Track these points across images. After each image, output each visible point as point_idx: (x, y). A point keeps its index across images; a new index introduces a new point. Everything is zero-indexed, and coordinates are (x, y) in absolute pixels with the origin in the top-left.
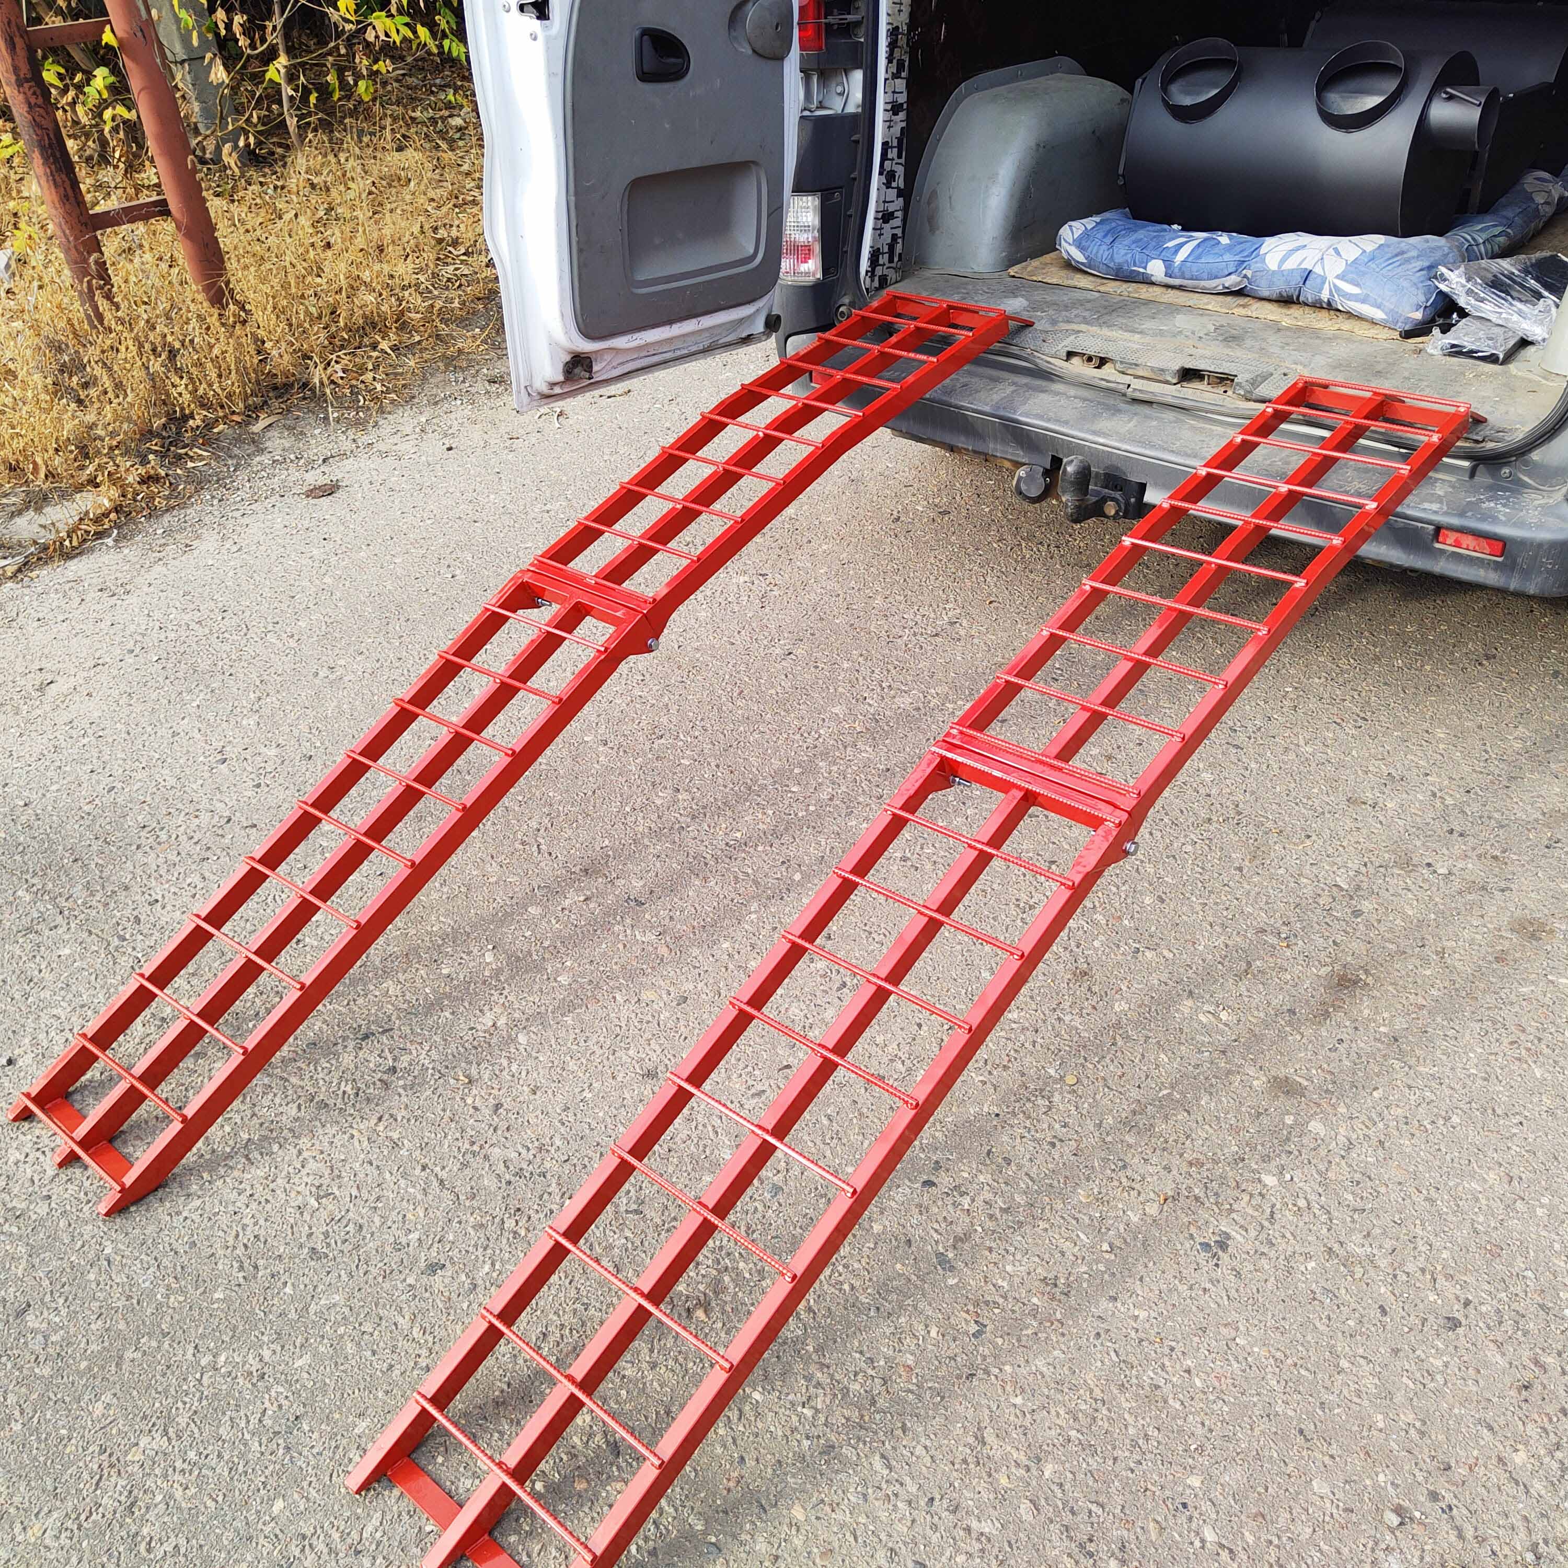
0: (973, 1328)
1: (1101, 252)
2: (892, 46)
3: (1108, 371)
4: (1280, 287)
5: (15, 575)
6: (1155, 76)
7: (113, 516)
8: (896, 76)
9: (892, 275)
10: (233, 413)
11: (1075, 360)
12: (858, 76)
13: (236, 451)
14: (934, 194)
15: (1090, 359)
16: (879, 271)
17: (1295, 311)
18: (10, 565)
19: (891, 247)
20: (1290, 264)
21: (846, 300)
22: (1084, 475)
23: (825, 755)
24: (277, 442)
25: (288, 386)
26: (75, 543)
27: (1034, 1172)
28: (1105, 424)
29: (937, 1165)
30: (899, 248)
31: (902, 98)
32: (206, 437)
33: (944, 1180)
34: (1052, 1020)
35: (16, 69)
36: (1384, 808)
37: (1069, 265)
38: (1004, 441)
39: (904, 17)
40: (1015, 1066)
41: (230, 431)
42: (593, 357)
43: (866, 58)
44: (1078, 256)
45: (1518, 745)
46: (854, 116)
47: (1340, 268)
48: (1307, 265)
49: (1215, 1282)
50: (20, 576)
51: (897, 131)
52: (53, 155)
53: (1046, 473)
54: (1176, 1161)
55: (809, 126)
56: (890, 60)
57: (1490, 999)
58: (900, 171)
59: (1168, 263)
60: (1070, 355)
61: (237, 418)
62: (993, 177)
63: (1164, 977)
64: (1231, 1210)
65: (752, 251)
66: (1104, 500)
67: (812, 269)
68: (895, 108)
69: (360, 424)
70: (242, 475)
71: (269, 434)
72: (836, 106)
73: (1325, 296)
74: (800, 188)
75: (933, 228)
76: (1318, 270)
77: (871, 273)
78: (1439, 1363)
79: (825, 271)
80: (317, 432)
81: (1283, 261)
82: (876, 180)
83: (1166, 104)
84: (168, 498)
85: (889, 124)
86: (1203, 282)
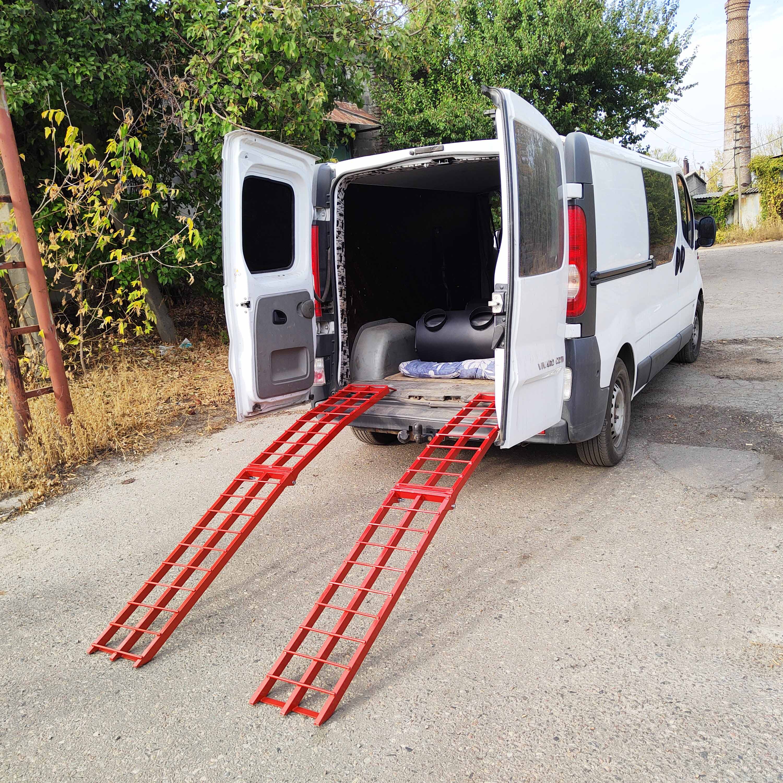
0: (432, 645)
1: (414, 370)
2: (342, 314)
3: (422, 400)
4: (469, 374)
5: (7, 520)
6: (422, 320)
7: (43, 497)
8: (344, 323)
9: (348, 382)
10: (84, 460)
11: (412, 398)
12: (332, 324)
13: (86, 473)
14: (357, 357)
15: (416, 397)
16: (344, 380)
17: (476, 381)
18: (4, 517)
19: (347, 373)
20: (471, 367)
21: (334, 390)
22: (420, 427)
23: (348, 527)
24: (103, 469)
25: (103, 450)
26: (29, 507)
27: (442, 612)
28: (424, 414)
29: (412, 615)
30: (349, 373)
31: (346, 329)
32: (73, 469)
33: (414, 618)
34: (439, 578)
35: (6, 342)
36: (530, 518)
37: (404, 375)
38: (393, 424)
39: (345, 306)
40: (430, 591)
41: (83, 467)
42: (261, 405)
43: (335, 317)
44: (407, 372)
45: (567, 498)
46: (333, 334)
47: (486, 367)
48: (476, 368)
49: (500, 625)
50: (9, 520)
51: (345, 338)
52: (15, 372)
53: (408, 432)
54: (483, 602)
55: (319, 338)
56: (342, 318)
57: (567, 555)
58: (347, 350)
59: (435, 371)
60: (410, 397)
61: (85, 462)
62: (376, 351)
63: (471, 564)
64: (501, 610)
65: (306, 373)
66: (427, 436)
67: (322, 381)
68: (345, 332)
69: (137, 460)
70: (91, 481)
71: (100, 466)
72: (326, 332)
73: (483, 375)
74: (317, 357)
75: (358, 368)
76: (479, 368)
77: (342, 381)
78: (564, 629)
79: (326, 381)
80: (119, 464)
81: (469, 366)
82: (340, 353)
83: (426, 327)
84: (63, 490)
85: (343, 336)
86: (446, 376)
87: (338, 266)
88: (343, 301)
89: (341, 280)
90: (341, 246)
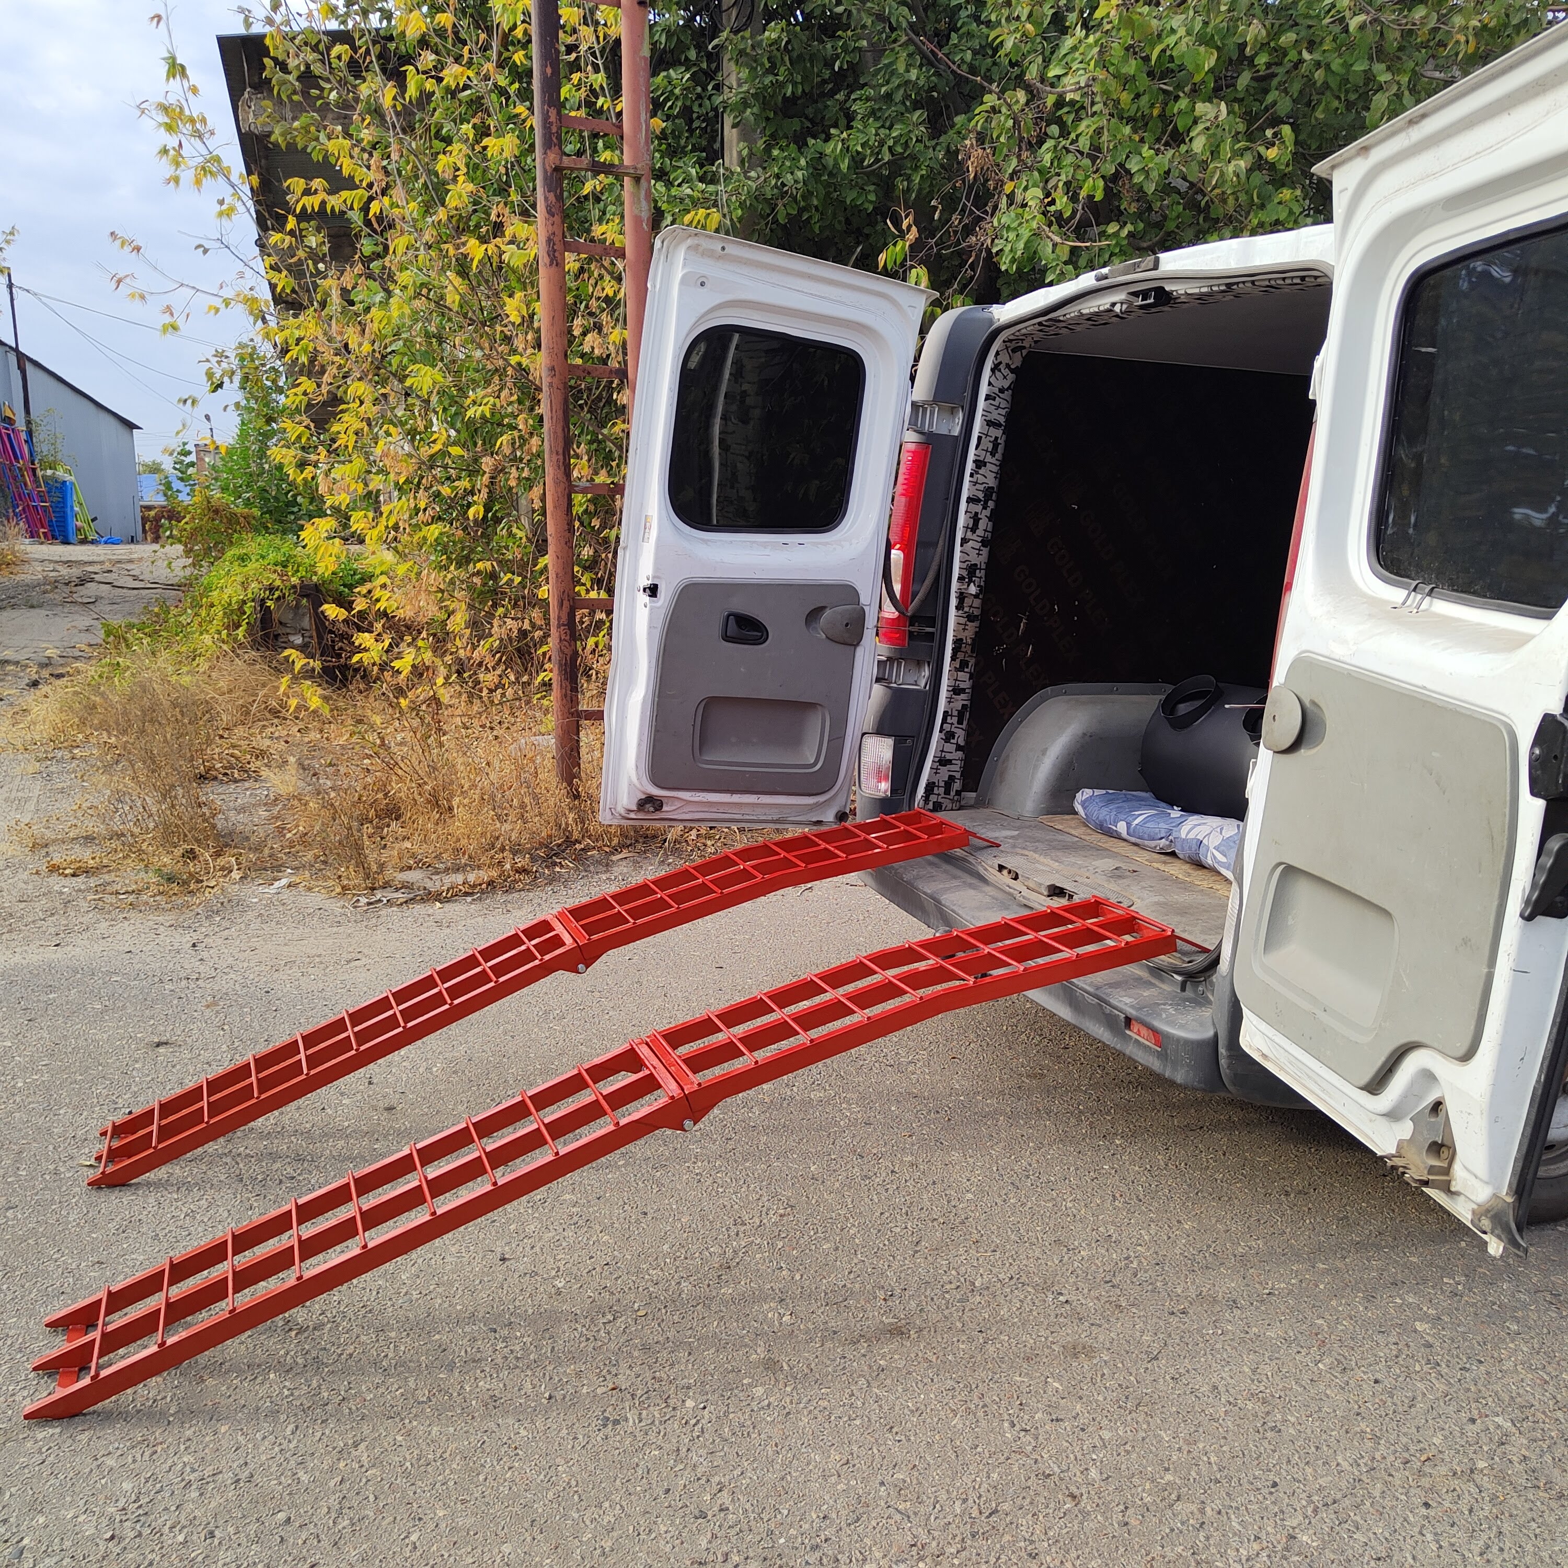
1: (1094, 812)
2: (955, 651)
3: (1018, 882)
4: (1187, 851)
7: (485, 886)
8: (960, 670)
9: (947, 804)
10: (606, 845)
13: (591, 868)
14: (1008, 756)
15: (1011, 873)
16: (933, 798)
19: (948, 784)
20: (1191, 836)
26: (449, 895)
30: (956, 785)
31: (965, 685)
39: (969, 633)
42: (664, 800)
43: (935, 653)
44: (1081, 812)
47: (1218, 841)
48: (1200, 837)
49: (587, 1436)
51: (961, 706)
54: (648, 1374)
56: (953, 658)
58: (961, 734)
59: (1128, 825)
60: (1001, 868)
61: (607, 849)
64: (645, 1408)
65: (812, 761)
67: (882, 787)
68: (956, 691)
71: (622, 863)
72: (909, 683)
73: (1210, 862)
74: (878, 733)
75: (1002, 780)
76: (1205, 841)
77: (926, 798)
79: (893, 791)
81: (1189, 832)
82: (936, 735)
83: (1167, 716)
84: (526, 884)
85: (950, 701)
86: (1146, 842)
87: (964, 541)
88: (963, 621)
89: (965, 573)
90: (981, 495)
